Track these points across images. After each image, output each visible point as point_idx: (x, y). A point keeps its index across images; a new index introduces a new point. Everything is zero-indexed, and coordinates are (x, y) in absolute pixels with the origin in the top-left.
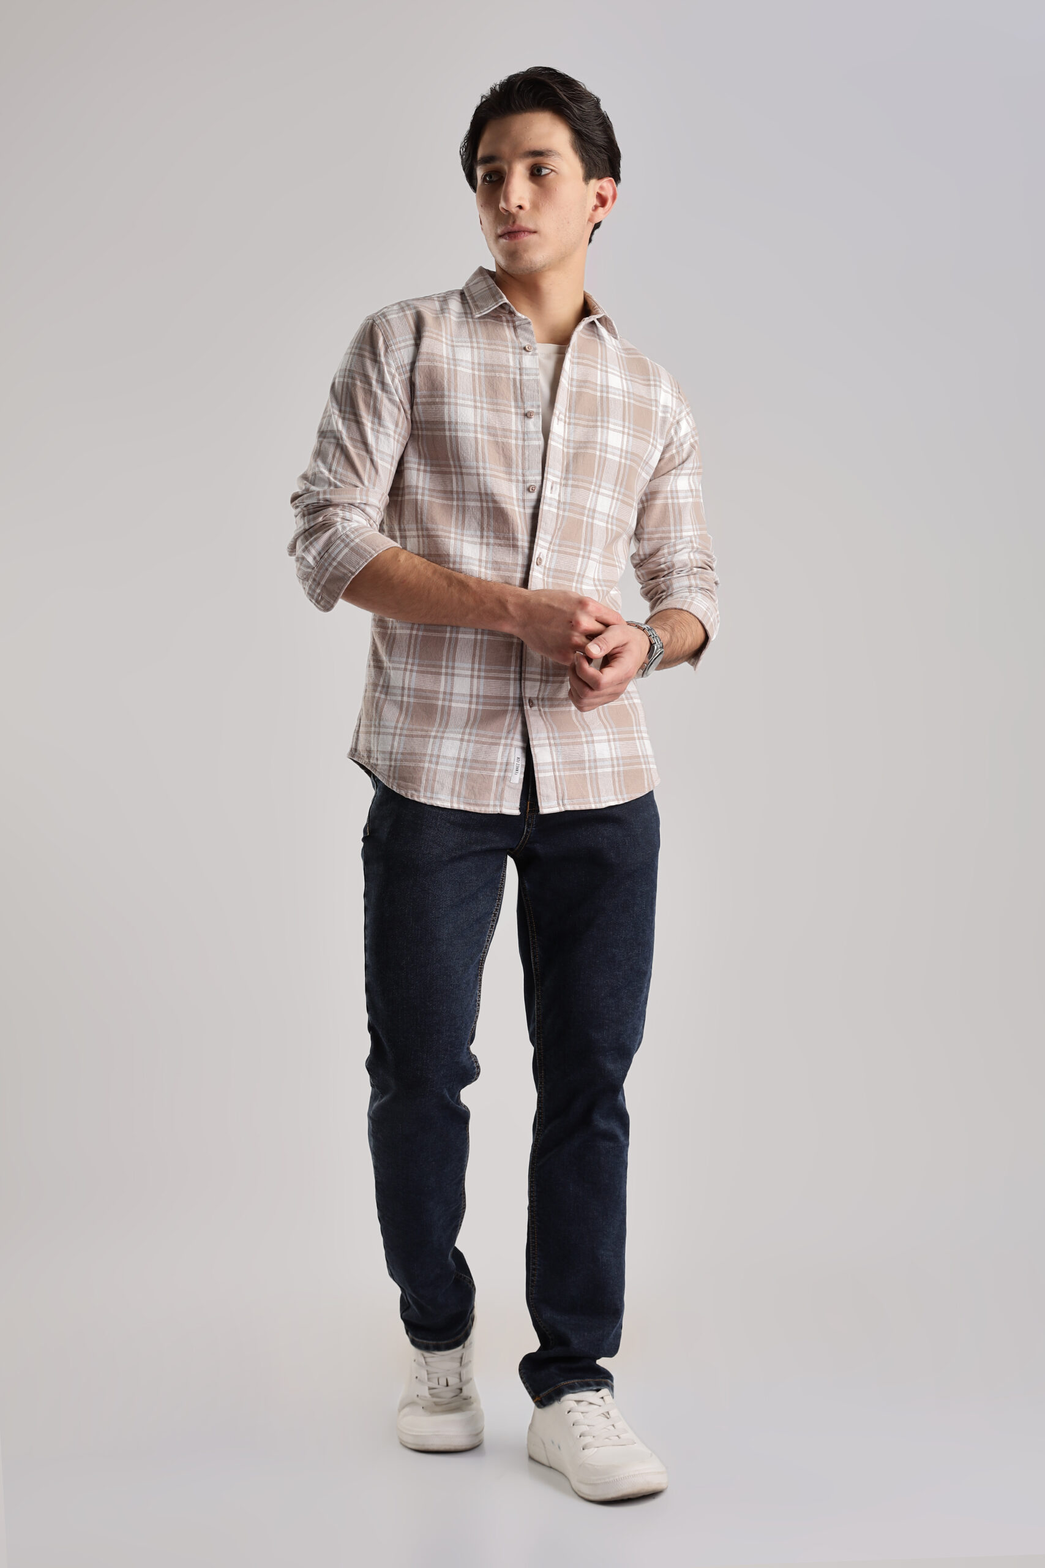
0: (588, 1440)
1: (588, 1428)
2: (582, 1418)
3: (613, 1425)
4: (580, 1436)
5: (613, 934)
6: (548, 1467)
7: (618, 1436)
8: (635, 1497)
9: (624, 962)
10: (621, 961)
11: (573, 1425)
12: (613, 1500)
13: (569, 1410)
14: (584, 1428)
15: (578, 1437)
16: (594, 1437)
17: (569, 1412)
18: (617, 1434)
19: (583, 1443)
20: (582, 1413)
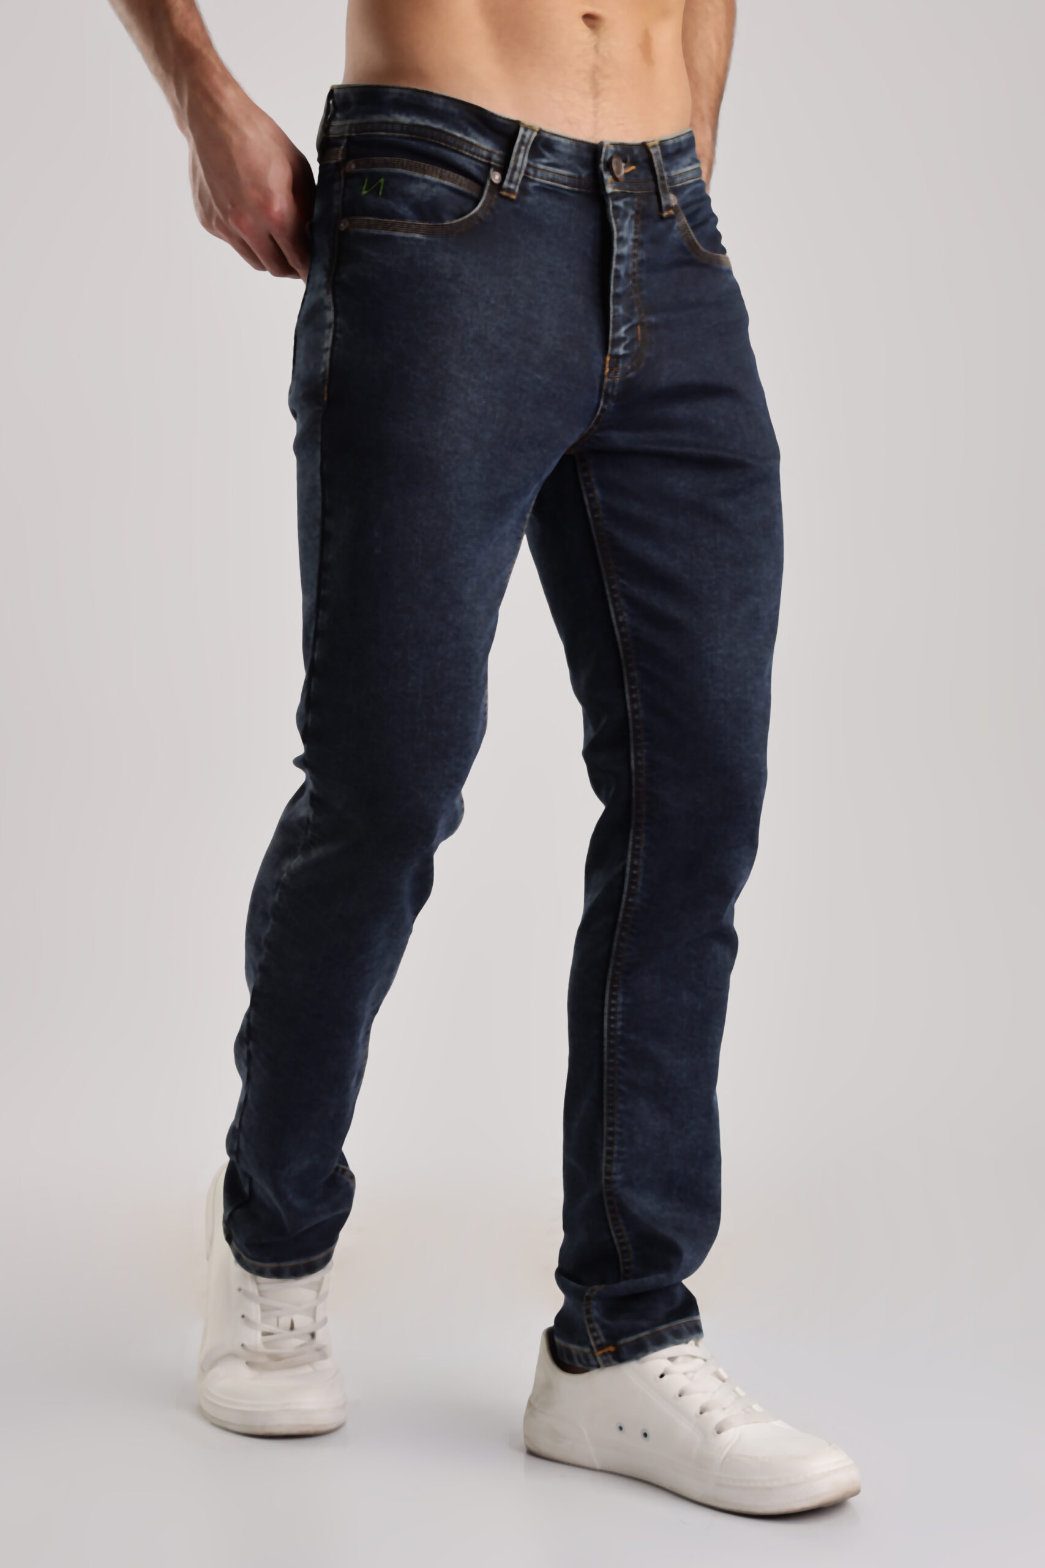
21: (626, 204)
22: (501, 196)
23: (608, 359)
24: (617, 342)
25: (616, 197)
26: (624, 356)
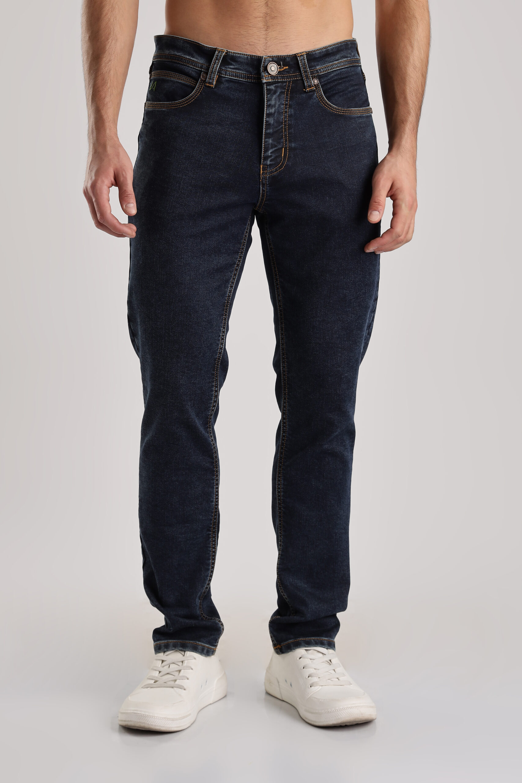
0: (314, 679)
1: (315, 671)
2: (311, 663)
3: (334, 670)
4: (309, 677)
5: (344, 278)
6: (281, 700)
7: (338, 678)
8: (351, 724)
9: (353, 300)
10: (351, 300)
11: (304, 668)
12: (333, 725)
13: (300, 656)
14: (311, 671)
15: (307, 677)
16: (319, 678)
17: (300, 658)
18: (337, 677)
19: (311, 682)
20: (311, 659)
21: (275, 87)
22: (206, 86)
23: (261, 166)
24: (266, 158)
25: (268, 84)
26: (270, 165)
